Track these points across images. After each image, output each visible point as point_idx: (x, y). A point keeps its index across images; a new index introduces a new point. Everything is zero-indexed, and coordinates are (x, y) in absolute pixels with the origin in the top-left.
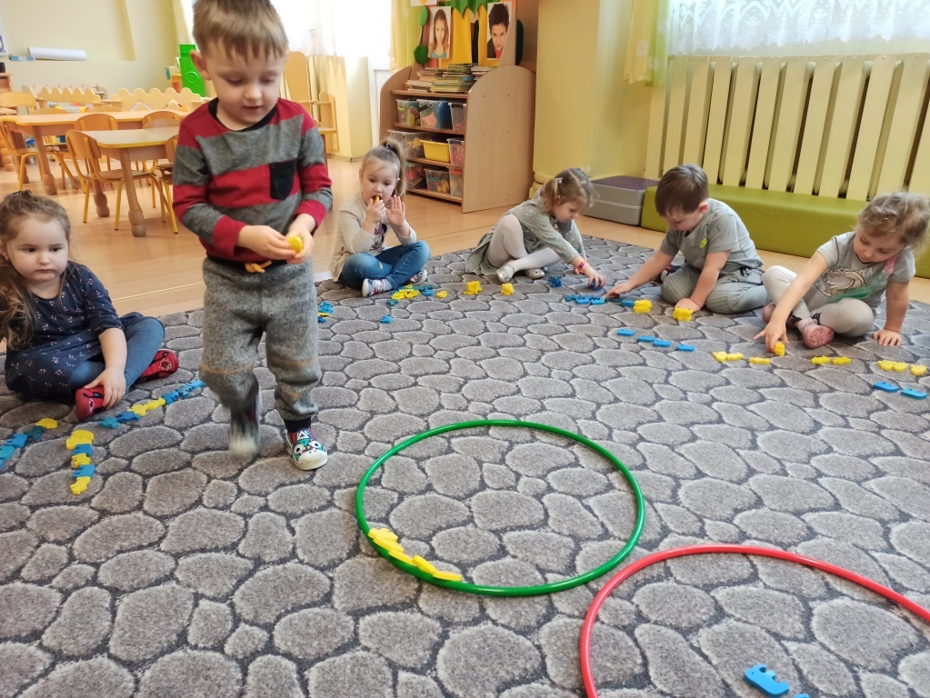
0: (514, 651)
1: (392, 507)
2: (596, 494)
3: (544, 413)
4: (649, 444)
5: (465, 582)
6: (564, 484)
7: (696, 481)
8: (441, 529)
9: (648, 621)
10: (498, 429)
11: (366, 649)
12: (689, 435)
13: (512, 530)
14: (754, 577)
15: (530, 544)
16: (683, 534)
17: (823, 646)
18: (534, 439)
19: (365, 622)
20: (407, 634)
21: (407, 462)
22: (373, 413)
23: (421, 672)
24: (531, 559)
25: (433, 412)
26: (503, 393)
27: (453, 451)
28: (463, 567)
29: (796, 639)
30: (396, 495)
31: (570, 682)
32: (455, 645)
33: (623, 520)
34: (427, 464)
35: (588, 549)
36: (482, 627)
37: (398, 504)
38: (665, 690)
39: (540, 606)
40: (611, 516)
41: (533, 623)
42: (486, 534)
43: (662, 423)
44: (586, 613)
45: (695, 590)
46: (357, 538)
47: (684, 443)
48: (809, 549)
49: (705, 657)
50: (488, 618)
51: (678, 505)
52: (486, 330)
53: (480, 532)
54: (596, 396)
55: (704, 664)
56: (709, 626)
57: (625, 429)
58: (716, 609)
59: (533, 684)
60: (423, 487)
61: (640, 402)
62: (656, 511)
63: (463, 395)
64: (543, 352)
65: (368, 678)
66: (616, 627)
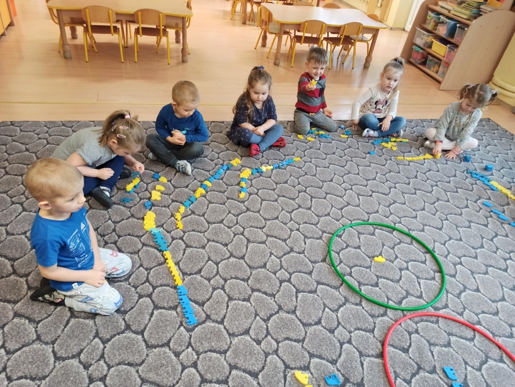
0: (366, 320)
1: (343, 249)
2: (426, 279)
3: (422, 233)
4: (463, 267)
5: (358, 289)
6: (414, 269)
7: (474, 292)
8: (357, 266)
9: (419, 334)
10: (398, 232)
11: (318, 295)
12: (485, 271)
13: (384, 278)
14: (472, 340)
15: (388, 287)
16: (453, 311)
17: (482, 375)
18: (411, 244)
19: (320, 286)
20: (332, 297)
21: (354, 232)
22: (348, 204)
23: (333, 311)
24: (386, 292)
25: (373, 213)
26: (408, 215)
27: (374, 235)
28: (360, 284)
29: (473, 368)
30: (345, 245)
31: (380, 339)
32: (347, 308)
33: (431, 294)
34: (362, 237)
35: (410, 299)
36: (358, 307)
37: (345, 249)
38: (412, 357)
39: (382, 310)
40: (427, 291)
41: (376, 315)
42: (373, 275)
43: (475, 260)
44: (397, 320)
45: (444, 333)
46: (326, 256)
47: (480, 273)
48: (504, 341)
49: (433, 355)
50: (361, 305)
51: (459, 298)
52: (416, 177)
53: (371, 274)
54: (451, 234)
55: (431, 357)
56: (441, 347)
57: (456, 256)
58: (448, 343)
59: (367, 333)
60: (357, 246)
61: (471, 245)
62: (447, 297)
63: (389, 210)
64: (438, 200)
65: (316, 305)
66: (406, 330)
